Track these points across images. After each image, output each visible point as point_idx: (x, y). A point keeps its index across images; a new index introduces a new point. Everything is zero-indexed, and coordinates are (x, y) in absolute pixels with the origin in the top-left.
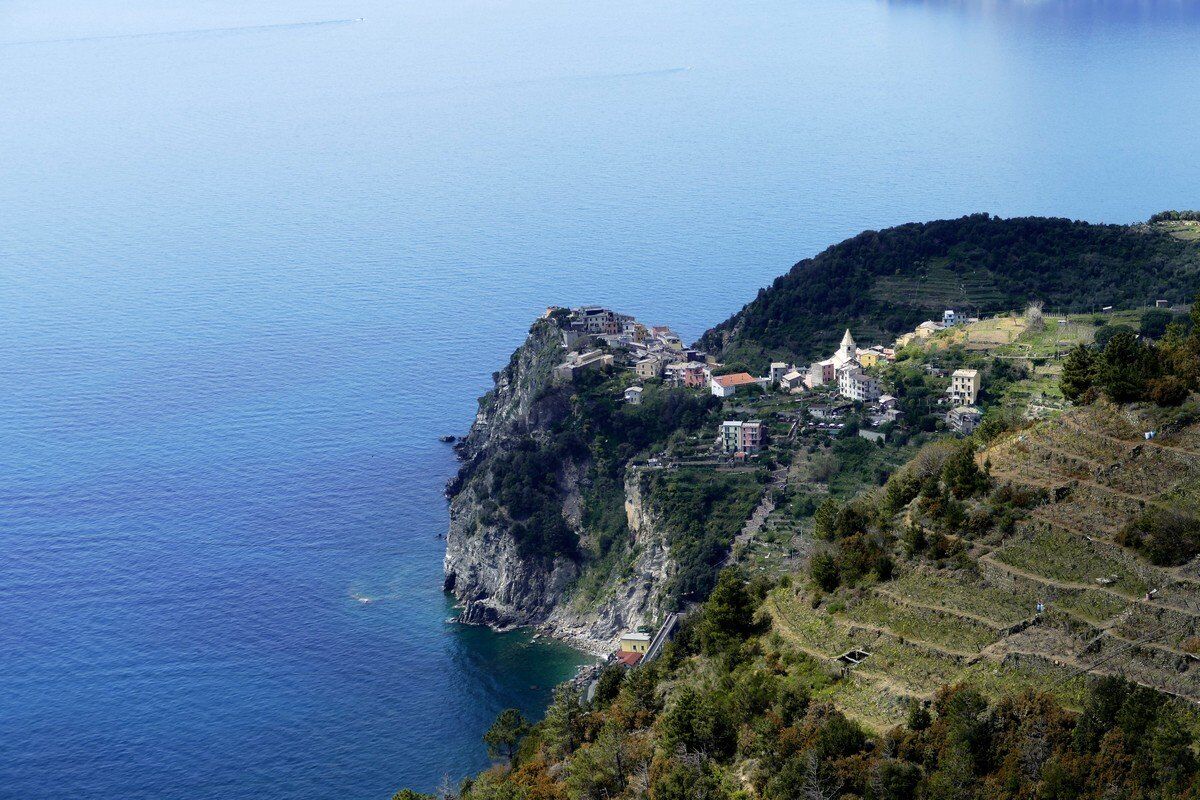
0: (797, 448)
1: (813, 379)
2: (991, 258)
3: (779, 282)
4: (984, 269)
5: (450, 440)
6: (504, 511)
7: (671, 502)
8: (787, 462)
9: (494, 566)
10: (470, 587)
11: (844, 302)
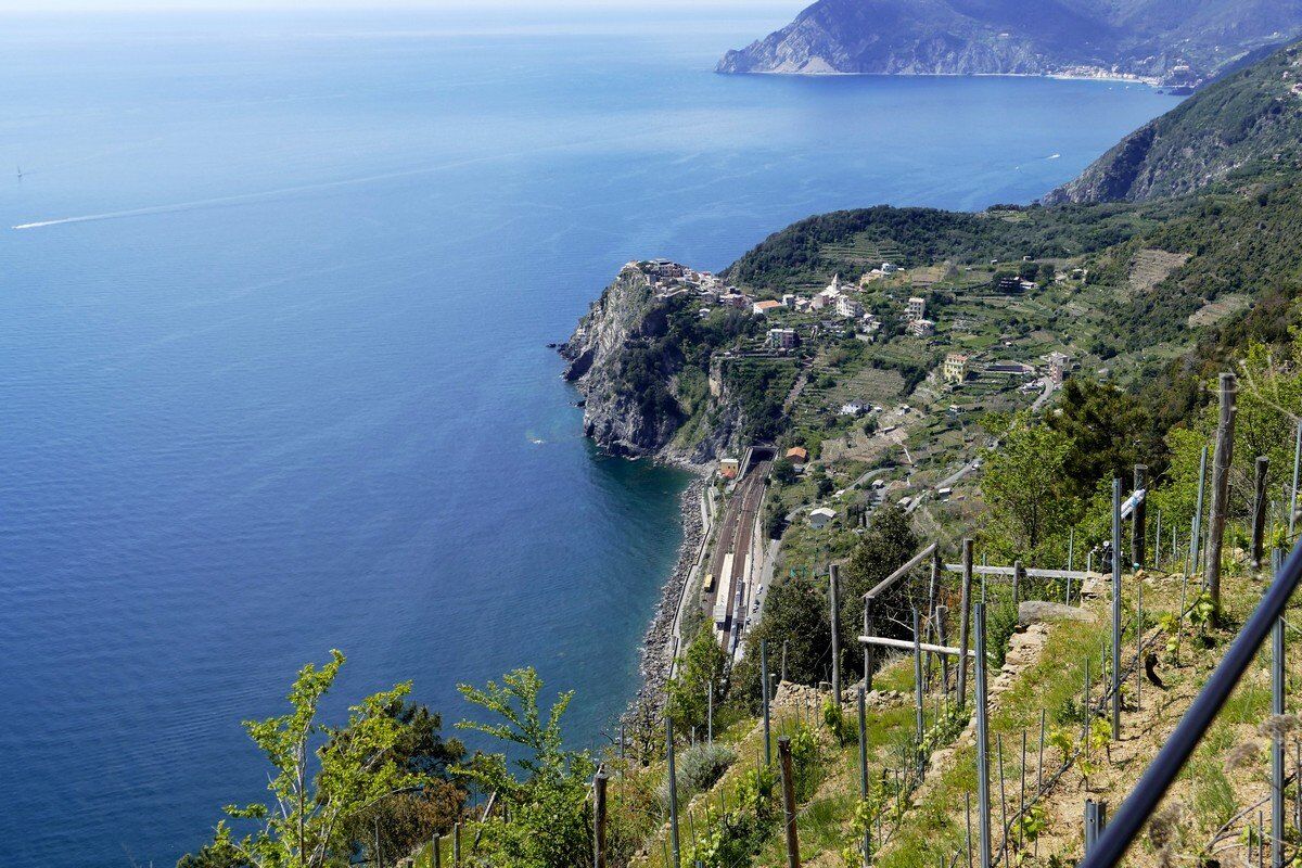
0: (818, 346)
1: (816, 303)
2: (893, 232)
3: (759, 248)
4: (889, 240)
5: (553, 346)
6: (630, 386)
7: (742, 379)
8: (813, 355)
9: (624, 420)
10: (606, 434)
11: (804, 260)
